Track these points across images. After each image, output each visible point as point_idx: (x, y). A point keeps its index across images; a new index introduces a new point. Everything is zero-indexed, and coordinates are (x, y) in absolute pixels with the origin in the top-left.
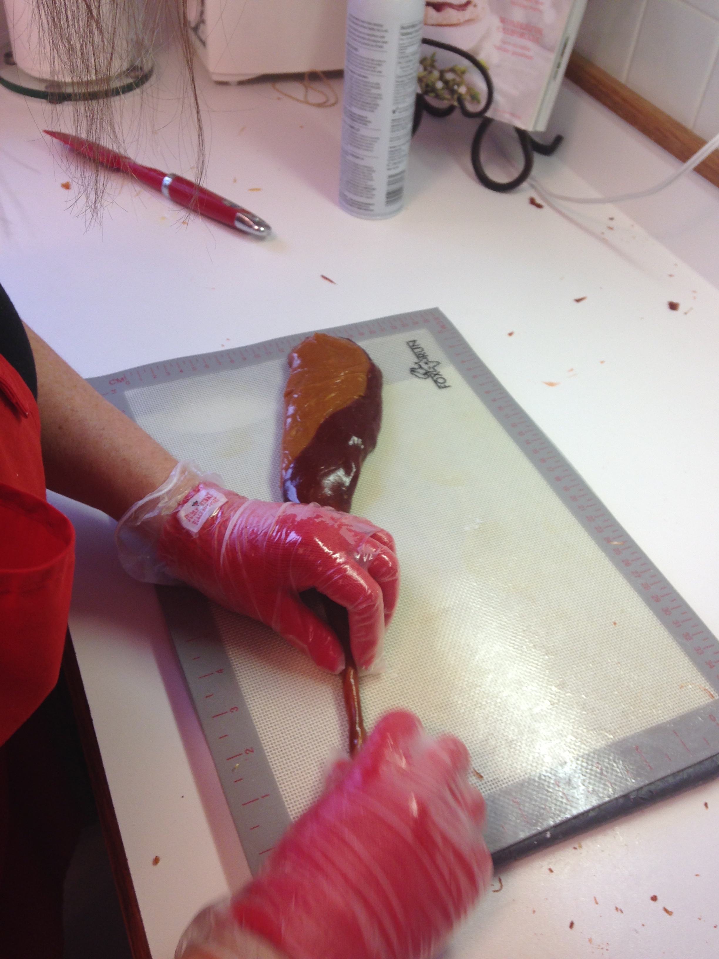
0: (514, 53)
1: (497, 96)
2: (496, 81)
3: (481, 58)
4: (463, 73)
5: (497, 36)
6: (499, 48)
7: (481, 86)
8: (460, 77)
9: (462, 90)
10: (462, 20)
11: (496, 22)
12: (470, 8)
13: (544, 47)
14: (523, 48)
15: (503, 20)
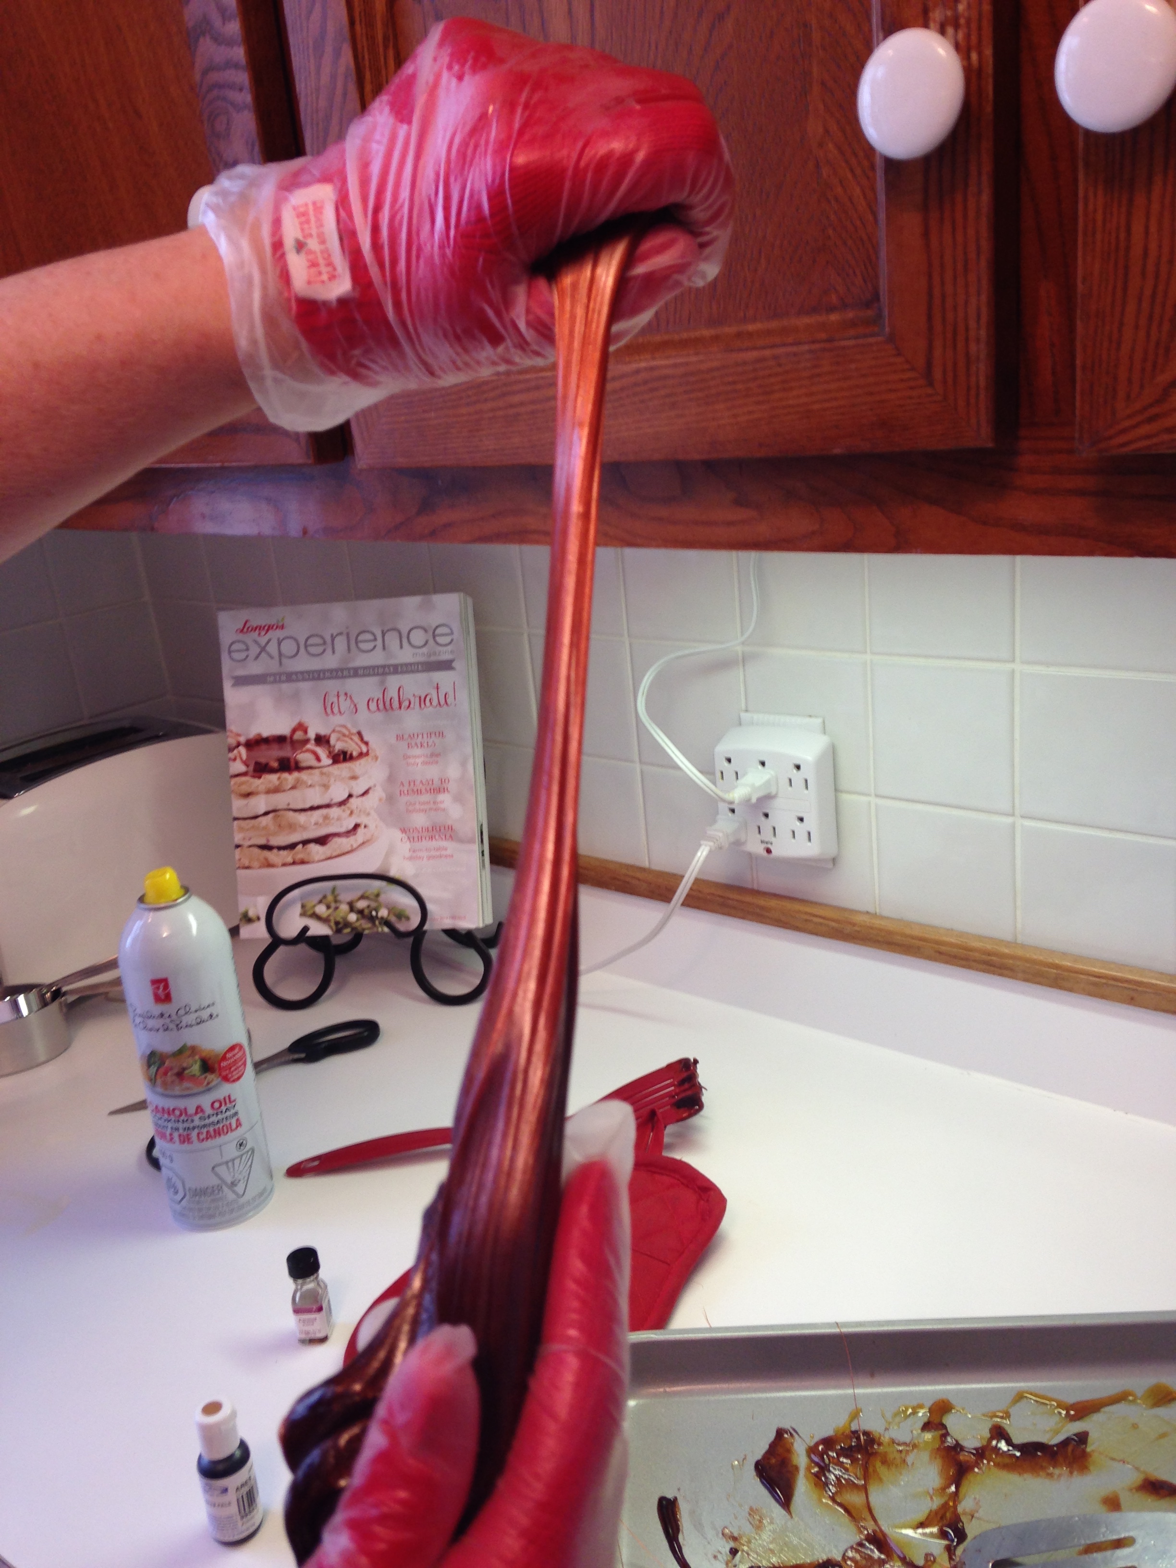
0: (429, 858)
1: (430, 906)
2: (421, 890)
3: (393, 873)
4: (378, 895)
5: (404, 847)
6: (411, 858)
7: (407, 902)
8: (376, 901)
9: (383, 913)
10: (355, 846)
11: (398, 835)
12: (360, 831)
13: (461, 841)
14: (438, 849)
15: (403, 831)
